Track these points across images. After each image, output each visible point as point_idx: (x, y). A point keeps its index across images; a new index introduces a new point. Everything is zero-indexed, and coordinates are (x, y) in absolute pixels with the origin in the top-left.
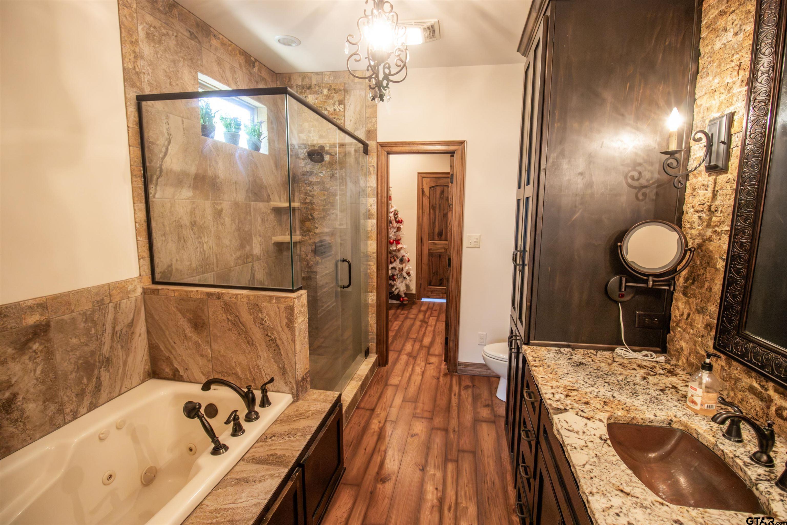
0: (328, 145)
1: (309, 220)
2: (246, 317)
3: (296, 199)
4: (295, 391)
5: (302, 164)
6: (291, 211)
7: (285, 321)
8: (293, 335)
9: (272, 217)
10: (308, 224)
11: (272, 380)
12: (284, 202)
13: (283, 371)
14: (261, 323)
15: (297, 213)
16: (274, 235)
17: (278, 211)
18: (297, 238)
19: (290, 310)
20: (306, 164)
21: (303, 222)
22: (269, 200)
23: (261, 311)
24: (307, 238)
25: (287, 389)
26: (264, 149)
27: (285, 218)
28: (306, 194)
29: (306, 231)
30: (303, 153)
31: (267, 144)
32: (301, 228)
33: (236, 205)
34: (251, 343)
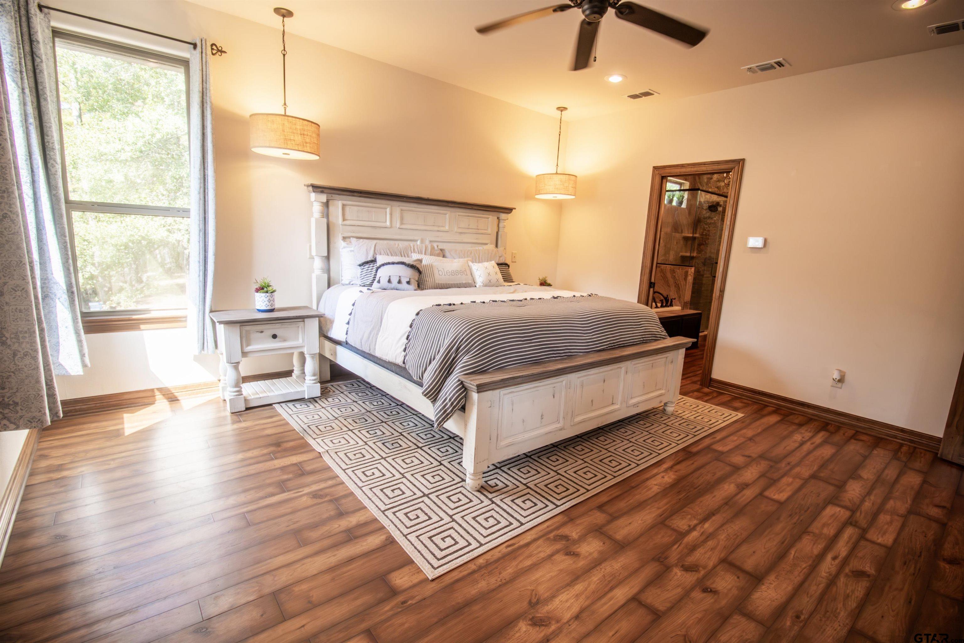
0: (722, 202)
1: (704, 244)
2: (669, 275)
3: (698, 232)
4: (683, 306)
5: (704, 212)
6: (694, 239)
7: (684, 277)
8: (686, 283)
9: (682, 242)
10: (702, 247)
11: (675, 299)
12: (690, 234)
13: (680, 297)
14: (674, 277)
15: (697, 240)
16: (682, 252)
17: (686, 239)
18: (695, 254)
19: (687, 273)
20: (706, 213)
21: (699, 245)
22: (682, 232)
23: (675, 273)
24: (699, 255)
25: (680, 304)
26: (684, 206)
27: (689, 242)
28: (704, 230)
29: (699, 251)
30: (706, 206)
31: (686, 202)
32: (697, 249)
33: (666, 233)
34: (669, 286)
